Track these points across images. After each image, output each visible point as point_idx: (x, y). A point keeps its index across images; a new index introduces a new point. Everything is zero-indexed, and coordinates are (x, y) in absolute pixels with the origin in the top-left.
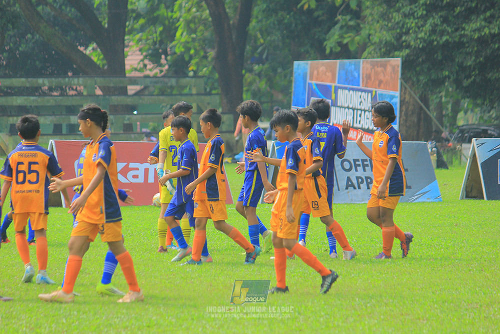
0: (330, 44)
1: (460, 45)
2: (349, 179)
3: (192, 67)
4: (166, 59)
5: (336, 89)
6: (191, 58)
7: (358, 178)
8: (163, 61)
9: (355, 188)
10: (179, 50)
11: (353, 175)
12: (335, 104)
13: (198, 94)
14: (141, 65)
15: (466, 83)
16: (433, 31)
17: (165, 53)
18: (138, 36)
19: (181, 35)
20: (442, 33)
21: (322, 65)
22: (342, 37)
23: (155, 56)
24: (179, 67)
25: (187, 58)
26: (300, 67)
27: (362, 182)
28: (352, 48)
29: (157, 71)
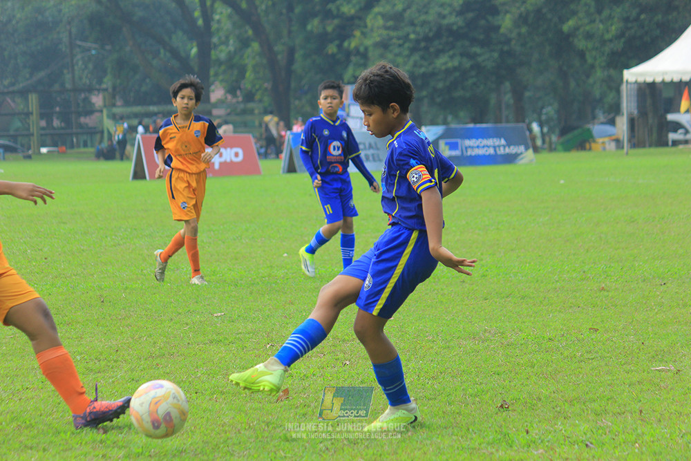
1: (433, 74)
3: (258, 97)
4: (241, 92)
5: (349, 105)
6: (257, 90)
8: (238, 93)
10: (248, 86)
12: (348, 115)
13: (260, 114)
14: (223, 98)
15: (438, 100)
16: (415, 65)
17: (240, 89)
18: (221, 77)
19: (249, 75)
20: (421, 66)
22: (354, 71)
23: (232, 90)
24: (249, 97)
25: (254, 91)
29: (234, 100)
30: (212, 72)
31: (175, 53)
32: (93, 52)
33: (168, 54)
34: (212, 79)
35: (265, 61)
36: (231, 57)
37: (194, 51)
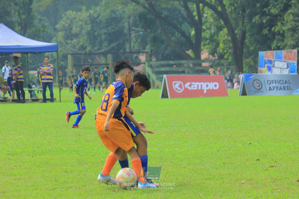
0: (273, 46)
2: (270, 87)
4: (217, 54)
5: (274, 61)
7: (273, 87)
9: (272, 90)
10: (221, 51)
11: (272, 86)
12: (274, 66)
14: (208, 57)
17: (217, 52)
18: (207, 47)
19: (221, 45)
21: (269, 53)
22: (277, 43)
23: (212, 53)
24: (221, 57)
25: (224, 53)
26: (261, 53)
27: (275, 88)
28: (281, 47)
29: (214, 58)
30: (202, 44)
31: (183, 34)
32: (141, 33)
33: (180, 34)
34: (202, 47)
35: (230, 38)
36: (212, 36)
37: (193, 32)
